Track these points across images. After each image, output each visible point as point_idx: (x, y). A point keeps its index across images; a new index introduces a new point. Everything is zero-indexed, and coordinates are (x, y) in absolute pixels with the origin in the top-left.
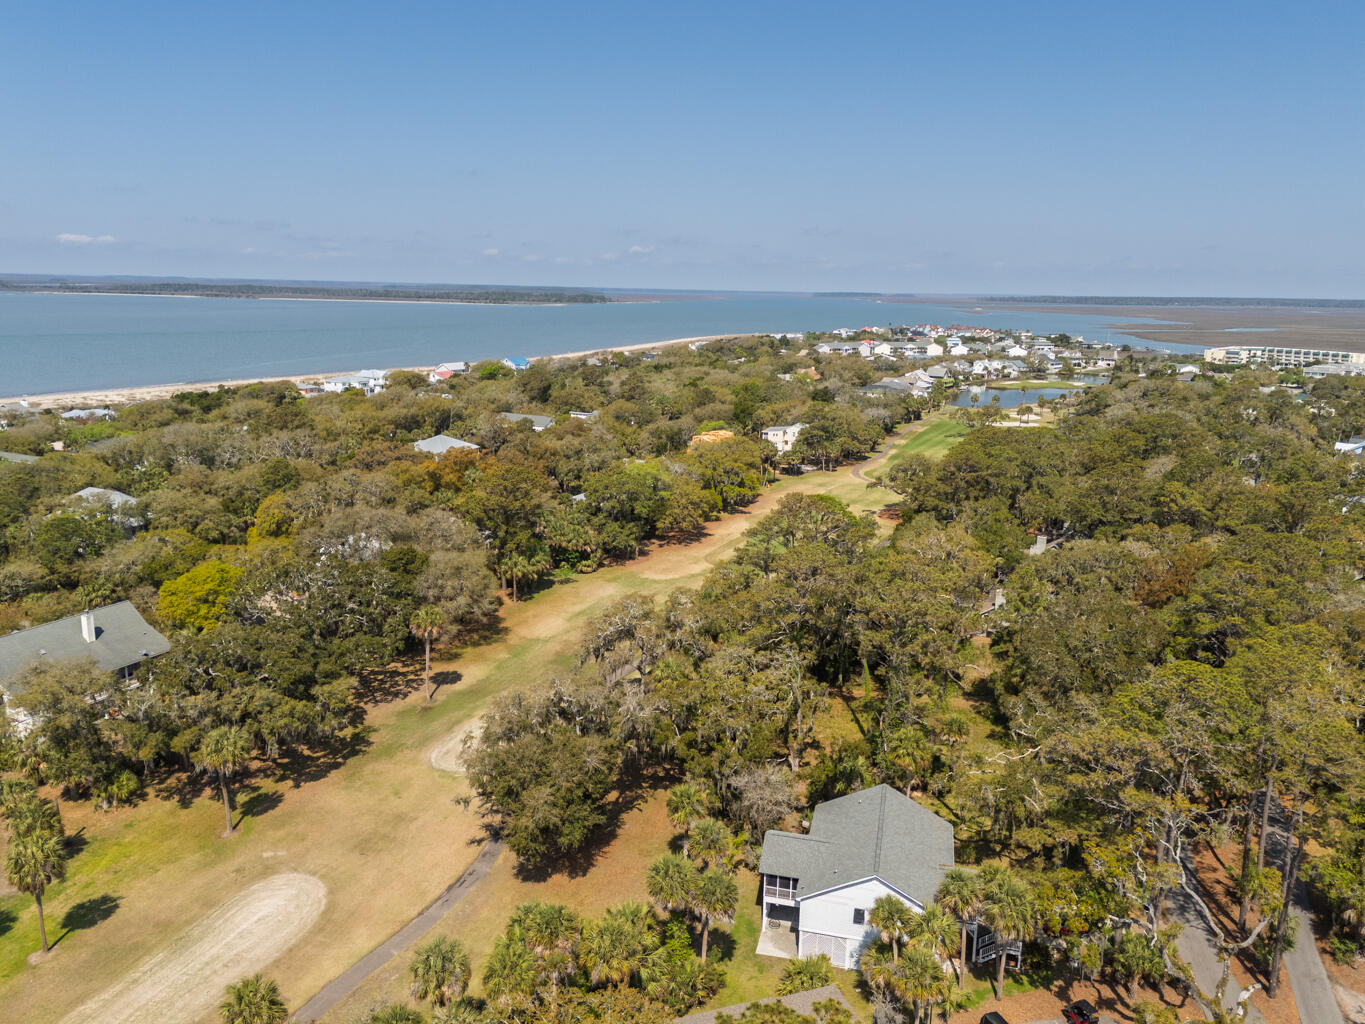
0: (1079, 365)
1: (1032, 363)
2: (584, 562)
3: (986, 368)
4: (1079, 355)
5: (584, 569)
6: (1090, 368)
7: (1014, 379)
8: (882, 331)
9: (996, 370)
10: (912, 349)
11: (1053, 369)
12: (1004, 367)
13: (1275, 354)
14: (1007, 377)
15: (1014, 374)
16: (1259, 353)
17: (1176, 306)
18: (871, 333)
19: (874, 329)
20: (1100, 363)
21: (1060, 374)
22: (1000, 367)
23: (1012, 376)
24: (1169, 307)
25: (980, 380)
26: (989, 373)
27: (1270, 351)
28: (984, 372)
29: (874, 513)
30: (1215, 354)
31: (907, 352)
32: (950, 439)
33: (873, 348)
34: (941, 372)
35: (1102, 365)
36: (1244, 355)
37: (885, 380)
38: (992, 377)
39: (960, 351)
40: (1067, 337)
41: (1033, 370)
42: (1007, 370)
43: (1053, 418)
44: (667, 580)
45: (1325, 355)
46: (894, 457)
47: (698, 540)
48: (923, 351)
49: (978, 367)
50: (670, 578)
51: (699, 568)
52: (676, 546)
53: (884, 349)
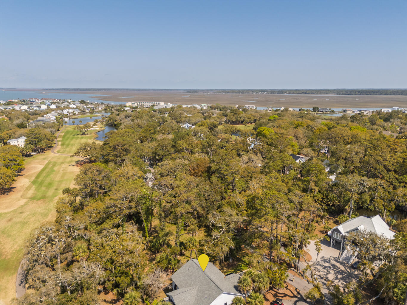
0: (94, 109)
1: (81, 109)
3: (68, 112)
4: (93, 106)
6: (97, 110)
7: (77, 115)
8: (16, 101)
9: (71, 112)
10: (35, 107)
11: (88, 111)
12: (74, 111)
13: (143, 103)
14: (75, 114)
15: (77, 113)
16: (139, 103)
17: (103, 91)
18: (13, 102)
19: (13, 100)
20: (99, 108)
21: (90, 112)
22: (72, 111)
23: (76, 114)
24: (102, 91)
25: (67, 116)
26: (69, 113)
27: (141, 103)
28: (68, 113)
29: (74, 165)
30: (129, 104)
31: (34, 108)
32: (76, 136)
33: (20, 107)
34: (56, 114)
35: (100, 109)
36: (136, 104)
37: (39, 118)
38: (71, 115)
39: (53, 107)
40: (84, 101)
41: (82, 112)
42: (75, 112)
43: (102, 126)
44: (11, 212)
45: (154, 103)
46: (62, 145)
47: (11, 191)
48: (40, 107)
49: (65, 112)
50: (12, 209)
51: (22, 202)
52: (3, 195)
53: (25, 107)
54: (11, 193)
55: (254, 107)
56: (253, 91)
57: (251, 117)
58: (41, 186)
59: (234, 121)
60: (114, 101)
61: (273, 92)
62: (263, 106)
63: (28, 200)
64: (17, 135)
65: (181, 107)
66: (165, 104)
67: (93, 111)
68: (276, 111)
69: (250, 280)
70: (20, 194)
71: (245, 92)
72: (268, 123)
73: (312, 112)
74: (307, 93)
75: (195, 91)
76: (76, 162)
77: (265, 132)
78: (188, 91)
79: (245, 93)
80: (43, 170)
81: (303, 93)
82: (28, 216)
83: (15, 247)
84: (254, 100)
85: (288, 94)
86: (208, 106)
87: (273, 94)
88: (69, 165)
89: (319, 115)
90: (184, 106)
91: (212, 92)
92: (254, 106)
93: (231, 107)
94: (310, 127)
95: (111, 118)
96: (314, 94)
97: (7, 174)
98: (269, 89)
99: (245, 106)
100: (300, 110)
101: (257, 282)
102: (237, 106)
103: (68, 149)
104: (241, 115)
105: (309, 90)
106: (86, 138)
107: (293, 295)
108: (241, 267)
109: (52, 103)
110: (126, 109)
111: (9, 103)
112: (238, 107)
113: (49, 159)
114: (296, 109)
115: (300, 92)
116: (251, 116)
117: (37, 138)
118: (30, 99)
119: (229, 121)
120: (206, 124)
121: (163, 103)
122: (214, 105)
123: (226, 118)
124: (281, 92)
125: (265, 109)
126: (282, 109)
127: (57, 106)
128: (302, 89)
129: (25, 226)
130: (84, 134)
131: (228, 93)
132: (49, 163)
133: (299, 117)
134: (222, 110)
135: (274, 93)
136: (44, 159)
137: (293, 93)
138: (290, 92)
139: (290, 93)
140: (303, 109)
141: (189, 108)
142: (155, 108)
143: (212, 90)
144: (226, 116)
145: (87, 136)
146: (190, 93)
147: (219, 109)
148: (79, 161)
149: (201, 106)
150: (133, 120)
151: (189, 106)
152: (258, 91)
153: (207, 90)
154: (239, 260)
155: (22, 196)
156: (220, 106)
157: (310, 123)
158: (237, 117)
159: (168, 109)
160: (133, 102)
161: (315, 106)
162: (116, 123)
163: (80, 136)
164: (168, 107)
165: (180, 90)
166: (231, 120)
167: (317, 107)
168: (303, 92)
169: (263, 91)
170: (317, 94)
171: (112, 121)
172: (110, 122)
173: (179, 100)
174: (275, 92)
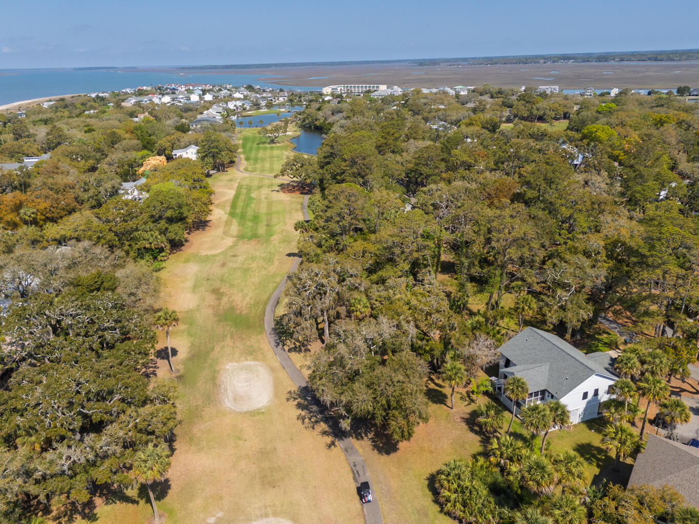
0: (272, 100)
1: (252, 101)
2: (161, 254)
3: (235, 106)
4: (268, 95)
5: (162, 258)
6: (277, 102)
7: (249, 111)
9: (240, 106)
10: (182, 98)
11: (263, 103)
12: (243, 104)
13: (349, 88)
14: (245, 109)
15: (248, 108)
16: (343, 88)
19: (144, 88)
21: (267, 106)
22: (241, 104)
25: (234, 112)
26: (237, 108)
27: (347, 87)
28: (235, 108)
29: (278, 191)
30: (327, 90)
31: (182, 100)
32: (261, 145)
33: (160, 99)
34: (220, 110)
35: (281, 99)
36: (339, 89)
37: (199, 117)
38: (239, 110)
39: (208, 97)
40: (252, 87)
41: (255, 105)
42: (245, 106)
43: (295, 129)
44: (220, 254)
45: (370, 87)
46: (247, 159)
47: (207, 226)
48: (189, 99)
49: (231, 105)
50: (220, 251)
51: (229, 241)
52: (198, 232)
53: (167, 99)
54: (207, 228)
55: (556, 89)
56: (546, 58)
57: (559, 108)
58: (245, 220)
59: (525, 115)
60: (298, 85)
61: (586, 58)
62: (573, 88)
63: (235, 239)
64: (183, 143)
65: (419, 92)
66: (388, 88)
67: (271, 103)
68: (602, 95)
69: (636, 360)
70: (220, 231)
71: (530, 61)
72: (597, 119)
73: (677, 96)
74: (659, 58)
75: (434, 62)
76: (279, 186)
77: (598, 134)
78: (421, 63)
79: (531, 63)
80: (237, 197)
81: (650, 59)
82: (245, 261)
83: (248, 299)
84: (550, 76)
85: (617, 63)
86: (468, 90)
87: (587, 63)
88: (272, 191)
89: (693, 102)
90: (425, 91)
91: (466, 63)
92: (557, 87)
93: (513, 91)
94: (683, 123)
95: (309, 115)
96: (673, 60)
97: (203, 200)
98: (578, 54)
99: (540, 87)
100: (649, 93)
101: (650, 363)
102: (523, 88)
103: (258, 166)
104: (540, 105)
105: (662, 53)
106: (278, 148)
107: (695, 391)
108: (598, 347)
109: (204, 92)
110: (327, 99)
111: (141, 93)
112: (525, 91)
113: (238, 181)
114: (641, 91)
115: (643, 58)
116: (557, 105)
117: (217, 147)
118: (169, 85)
119: (516, 116)
120: (478, 123)
121: (386, 86)
122: (480, 87)
123: (510, 111)
124: (603, 58)
125: (578, 92)
126: (614, 92)
127: (214, 96)
128: (647, 52)
129: (248, 274)
130: (272, 141)
131: (496, 64)
132: (240, 188)
133: (657, 106)
134: (495, 96)
135: (588, 61)
136: (231, 180)
137: (629, 60)
138: (623, 57)
139: (623, 60)
140: (656, 90)
141: (436, 94)
142: (374, 95)
143: (464, 60)
144: (510, 106)
145: (278, 145)
146: (425, 67)
147: (489, 95)
148: (283, 184)
149: (455, 90)
150: (348, 117)
151: (434, 90)
152: (557, 57)
153: (456, 60)
154: (592, 337)
155: (226, 233)
156: (492, 89)
157: (683, 116)
158: (532, 108)
159: (397, 97)
160: (334, 87)
161: (683, 85)
162: (318, 123)
163: (268, 145)
164: (396, 94)
165: (405, 61)
166: (519, 113)
167: (686, 87)
168: (649, 56)
169: (566, 58)
170: (680, 60)
171: (310, 120)
172: (307, 121)
173: (409, 80)
174: (590, 60)
